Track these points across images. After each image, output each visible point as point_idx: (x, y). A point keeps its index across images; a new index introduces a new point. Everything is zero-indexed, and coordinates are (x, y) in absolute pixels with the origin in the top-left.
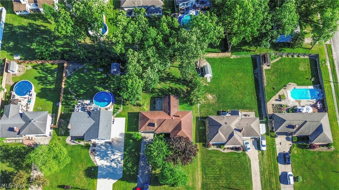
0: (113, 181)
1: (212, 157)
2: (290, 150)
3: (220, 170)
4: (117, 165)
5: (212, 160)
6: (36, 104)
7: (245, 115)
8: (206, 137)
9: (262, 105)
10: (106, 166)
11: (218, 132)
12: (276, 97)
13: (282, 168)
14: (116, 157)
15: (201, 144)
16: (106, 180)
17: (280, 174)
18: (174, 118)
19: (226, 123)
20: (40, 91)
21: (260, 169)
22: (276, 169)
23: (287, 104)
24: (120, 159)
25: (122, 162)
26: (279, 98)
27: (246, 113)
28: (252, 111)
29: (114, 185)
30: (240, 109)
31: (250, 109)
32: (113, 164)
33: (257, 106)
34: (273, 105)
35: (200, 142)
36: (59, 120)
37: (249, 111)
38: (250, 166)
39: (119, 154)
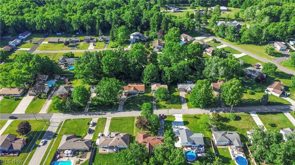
0: (176, 121)
1: (128, 131)
2: (86, 135)
3: (125, 126)
4: (175, 126)
5: (128, 129)
6: (229, 153)
7: (105, 150)
8: (130, 139)
9: (92, 157)
10: (180, 126)
11: (123, 136)
12: (81, 163)
13: (94, 128)
14: (176, 129)
15: (132, 136)
16: (178, 121)
17: (95, 126)
18: (147, 140)
19: (118, 139)
20: (230, 161)
21: (105, 127)
22: (96, 128)
23: (77, 158)
24: (174, 128)
25: (173, 127)
26: (80, 162)
27: (104, 152)
28: (100, 153)
29: (175, 119)
30: (106, 154)
31: (101, 154)
32: (176, 126)
33: (96, 156)
34: (86, 158)
35: (133, 137)
36: (211, 145)
37: (102, 153)
38: (109, 128)
39: (174, 131)
